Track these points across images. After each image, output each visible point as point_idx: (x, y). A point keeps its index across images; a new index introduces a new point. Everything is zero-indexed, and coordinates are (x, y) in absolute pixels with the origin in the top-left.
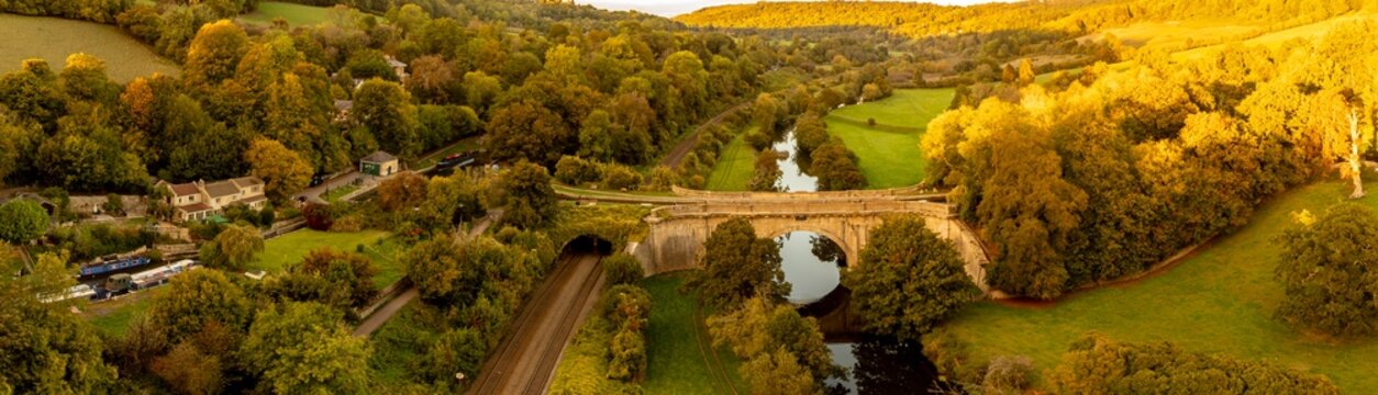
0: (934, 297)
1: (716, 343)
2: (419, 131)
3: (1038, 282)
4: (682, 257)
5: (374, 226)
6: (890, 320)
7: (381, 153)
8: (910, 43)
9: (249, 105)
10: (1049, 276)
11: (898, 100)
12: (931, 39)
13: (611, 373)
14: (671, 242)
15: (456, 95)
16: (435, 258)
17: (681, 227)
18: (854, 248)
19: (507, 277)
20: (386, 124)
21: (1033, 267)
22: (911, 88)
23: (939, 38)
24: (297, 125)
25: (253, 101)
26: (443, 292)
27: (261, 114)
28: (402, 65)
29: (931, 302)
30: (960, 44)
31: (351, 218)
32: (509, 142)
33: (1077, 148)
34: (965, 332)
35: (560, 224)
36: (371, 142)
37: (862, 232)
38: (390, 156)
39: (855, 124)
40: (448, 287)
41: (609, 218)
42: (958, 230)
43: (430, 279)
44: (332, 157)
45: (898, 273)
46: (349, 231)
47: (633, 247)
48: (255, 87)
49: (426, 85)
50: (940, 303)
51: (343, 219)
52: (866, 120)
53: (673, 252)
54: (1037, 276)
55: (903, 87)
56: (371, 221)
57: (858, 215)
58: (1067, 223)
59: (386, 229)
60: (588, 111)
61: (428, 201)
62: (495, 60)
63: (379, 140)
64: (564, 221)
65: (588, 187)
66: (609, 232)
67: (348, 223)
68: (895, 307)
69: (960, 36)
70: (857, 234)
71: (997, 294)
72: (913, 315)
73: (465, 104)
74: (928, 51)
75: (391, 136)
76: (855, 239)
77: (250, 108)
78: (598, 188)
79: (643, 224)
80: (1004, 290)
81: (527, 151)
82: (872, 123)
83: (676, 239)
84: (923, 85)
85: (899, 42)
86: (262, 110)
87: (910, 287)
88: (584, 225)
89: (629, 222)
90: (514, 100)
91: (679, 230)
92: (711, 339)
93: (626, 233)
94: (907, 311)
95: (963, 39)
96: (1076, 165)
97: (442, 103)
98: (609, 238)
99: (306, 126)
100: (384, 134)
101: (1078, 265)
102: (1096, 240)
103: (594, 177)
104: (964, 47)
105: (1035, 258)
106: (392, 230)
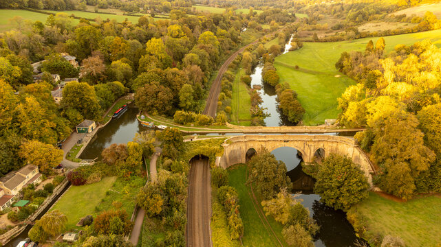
0: (353, 195)
1: (267, 214)
2: (100, 103)
3: (401, 191)
4: (236, 158)
5: (107, 175)
6: (333, 201)
7: (86, 121)
8: (305, 8)
9: (9, 122)
10: (407, 188)
11: (306, 50)
12: (316, 6)
13: (232, 237)
14: (233, 151)
15: (110, 77)
16: (151, 197)
17: (235, 146)
18: (308, 155)
19: (179, 193)
20: (86, 106)
21: (399, 183)
22: (311, 41)
23: (321, 6)
24: (42, 125)
25: (11, 119)
26: (158, 212)
27: (18, 124)
28: (74, 58)
29: (353, 197)
30: (333, 10)
31: (95, 174)
32: (148, 104)
33: (433, 128)
34: (366, 211)
35: (186, 152)
36: (79, 116)
37: (312, 148)
38: (91, 121)
39: (288, 67)
40: (160, 209)
41: (207, 146)
42: (358, 153)
43: (152, 208)
44: (63, 132)
45: (339, 182)
46: (96, 182)
47: (219, 158)
48: (7, 108)
49: (95, 74)
50: (356, 197)
51: (91, 176)
52: (294, 66)
53: (233, 157)
54: (401, 188)
55: (307, 41)
56: (105, 173)
57: (311, 141)
58: (424, 167)
59: (113, 175)
60: (181, 85)
61: (130, 157)
62: (121, 48)
63: (83, 114)
64: (188, 150)
65: (190, 126)
66: (207, 153)
67: (94, 178)
68: (336, 197)
69: (333, 5)
70: (310, 148)
71: (377, 189)
72: (344, 201)
73: (116, 80)
74: (315, 14)
75: (89, 111)
76: (309, 151)
77: (10, 123)
78: (195, 126)
79: (222, 148)
80: (380, 188)
81: (157, 107)
82: (297, 67)
83: (234, 151)
84: (317, 40)
85: (300, 8)
86: (18, 122)
87: (344, 189)
88: (197, 150)
89: (215, 147)
90: (146, 82)
91: (235, 147)
92: (265, 212)
93: (214, 153)
94: (341, 199)
95: (334, 7)
96: (430, 137)
97: (104, 82)
98: (208, 155)
99: (48, 124)
100: (85, 111)
101: (422, 184)
102: (434, 174)
103: (192, 120)
104: (335, 13)
105: (401, 179)
106: (116, 175)
